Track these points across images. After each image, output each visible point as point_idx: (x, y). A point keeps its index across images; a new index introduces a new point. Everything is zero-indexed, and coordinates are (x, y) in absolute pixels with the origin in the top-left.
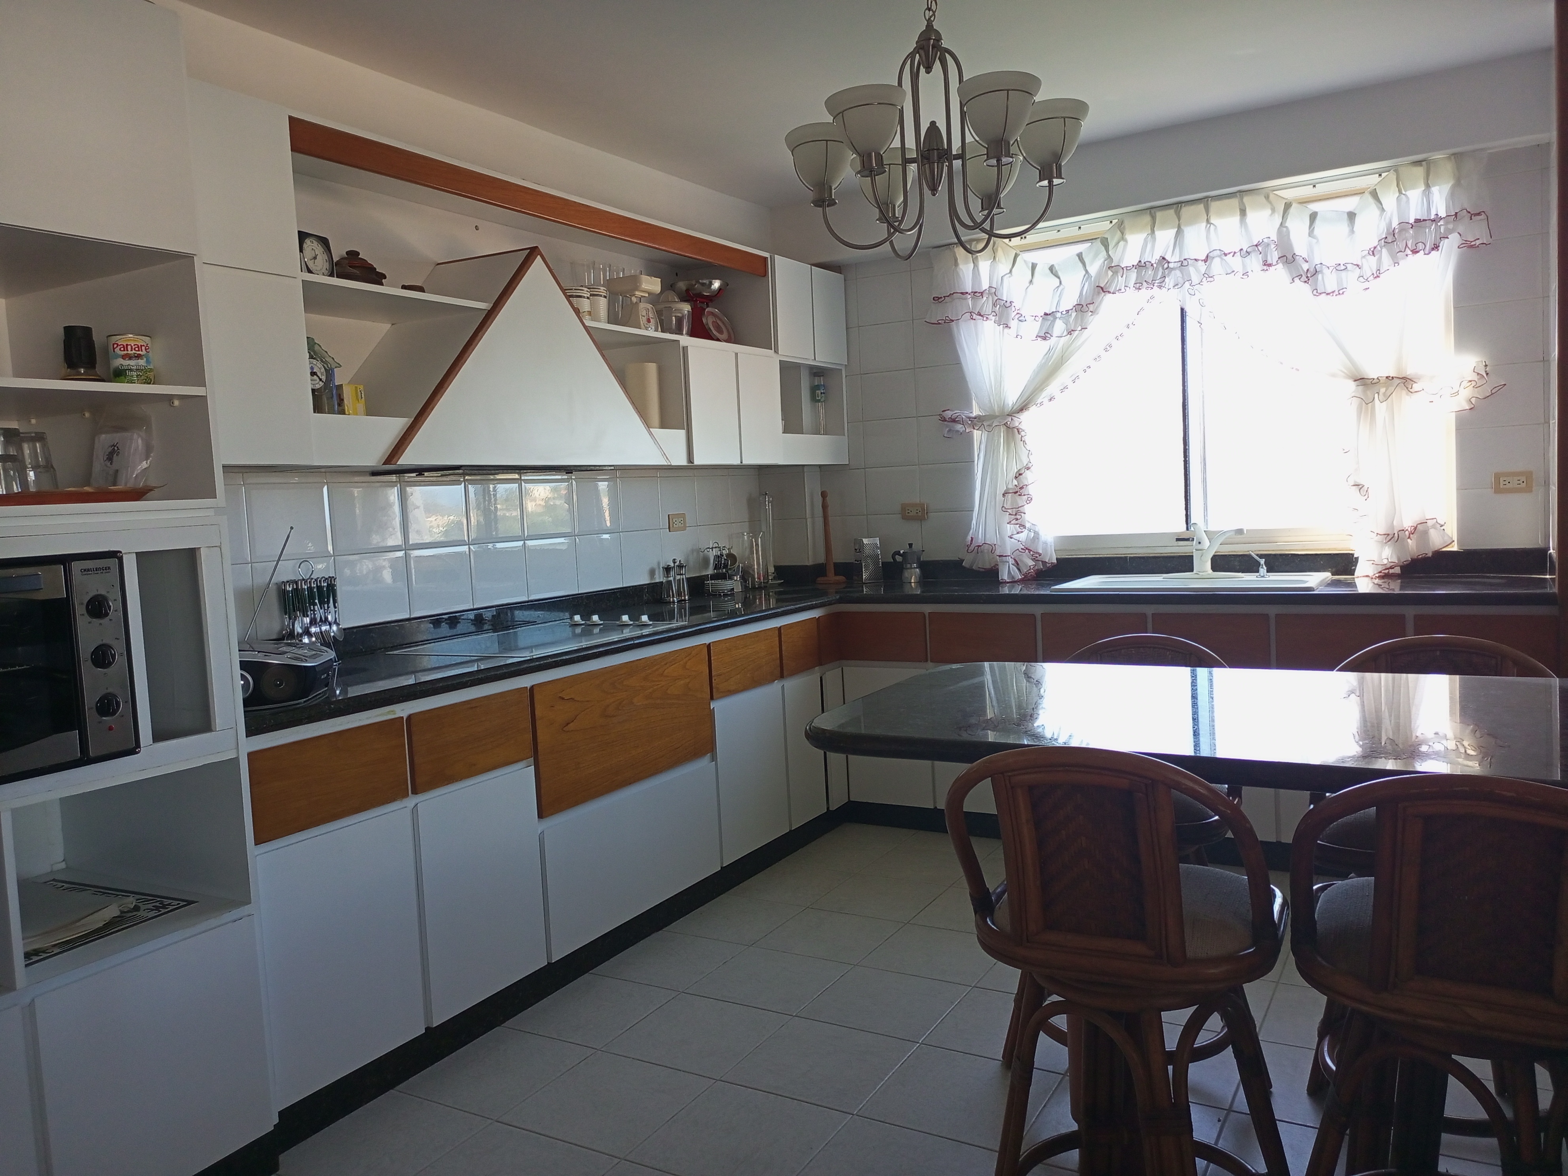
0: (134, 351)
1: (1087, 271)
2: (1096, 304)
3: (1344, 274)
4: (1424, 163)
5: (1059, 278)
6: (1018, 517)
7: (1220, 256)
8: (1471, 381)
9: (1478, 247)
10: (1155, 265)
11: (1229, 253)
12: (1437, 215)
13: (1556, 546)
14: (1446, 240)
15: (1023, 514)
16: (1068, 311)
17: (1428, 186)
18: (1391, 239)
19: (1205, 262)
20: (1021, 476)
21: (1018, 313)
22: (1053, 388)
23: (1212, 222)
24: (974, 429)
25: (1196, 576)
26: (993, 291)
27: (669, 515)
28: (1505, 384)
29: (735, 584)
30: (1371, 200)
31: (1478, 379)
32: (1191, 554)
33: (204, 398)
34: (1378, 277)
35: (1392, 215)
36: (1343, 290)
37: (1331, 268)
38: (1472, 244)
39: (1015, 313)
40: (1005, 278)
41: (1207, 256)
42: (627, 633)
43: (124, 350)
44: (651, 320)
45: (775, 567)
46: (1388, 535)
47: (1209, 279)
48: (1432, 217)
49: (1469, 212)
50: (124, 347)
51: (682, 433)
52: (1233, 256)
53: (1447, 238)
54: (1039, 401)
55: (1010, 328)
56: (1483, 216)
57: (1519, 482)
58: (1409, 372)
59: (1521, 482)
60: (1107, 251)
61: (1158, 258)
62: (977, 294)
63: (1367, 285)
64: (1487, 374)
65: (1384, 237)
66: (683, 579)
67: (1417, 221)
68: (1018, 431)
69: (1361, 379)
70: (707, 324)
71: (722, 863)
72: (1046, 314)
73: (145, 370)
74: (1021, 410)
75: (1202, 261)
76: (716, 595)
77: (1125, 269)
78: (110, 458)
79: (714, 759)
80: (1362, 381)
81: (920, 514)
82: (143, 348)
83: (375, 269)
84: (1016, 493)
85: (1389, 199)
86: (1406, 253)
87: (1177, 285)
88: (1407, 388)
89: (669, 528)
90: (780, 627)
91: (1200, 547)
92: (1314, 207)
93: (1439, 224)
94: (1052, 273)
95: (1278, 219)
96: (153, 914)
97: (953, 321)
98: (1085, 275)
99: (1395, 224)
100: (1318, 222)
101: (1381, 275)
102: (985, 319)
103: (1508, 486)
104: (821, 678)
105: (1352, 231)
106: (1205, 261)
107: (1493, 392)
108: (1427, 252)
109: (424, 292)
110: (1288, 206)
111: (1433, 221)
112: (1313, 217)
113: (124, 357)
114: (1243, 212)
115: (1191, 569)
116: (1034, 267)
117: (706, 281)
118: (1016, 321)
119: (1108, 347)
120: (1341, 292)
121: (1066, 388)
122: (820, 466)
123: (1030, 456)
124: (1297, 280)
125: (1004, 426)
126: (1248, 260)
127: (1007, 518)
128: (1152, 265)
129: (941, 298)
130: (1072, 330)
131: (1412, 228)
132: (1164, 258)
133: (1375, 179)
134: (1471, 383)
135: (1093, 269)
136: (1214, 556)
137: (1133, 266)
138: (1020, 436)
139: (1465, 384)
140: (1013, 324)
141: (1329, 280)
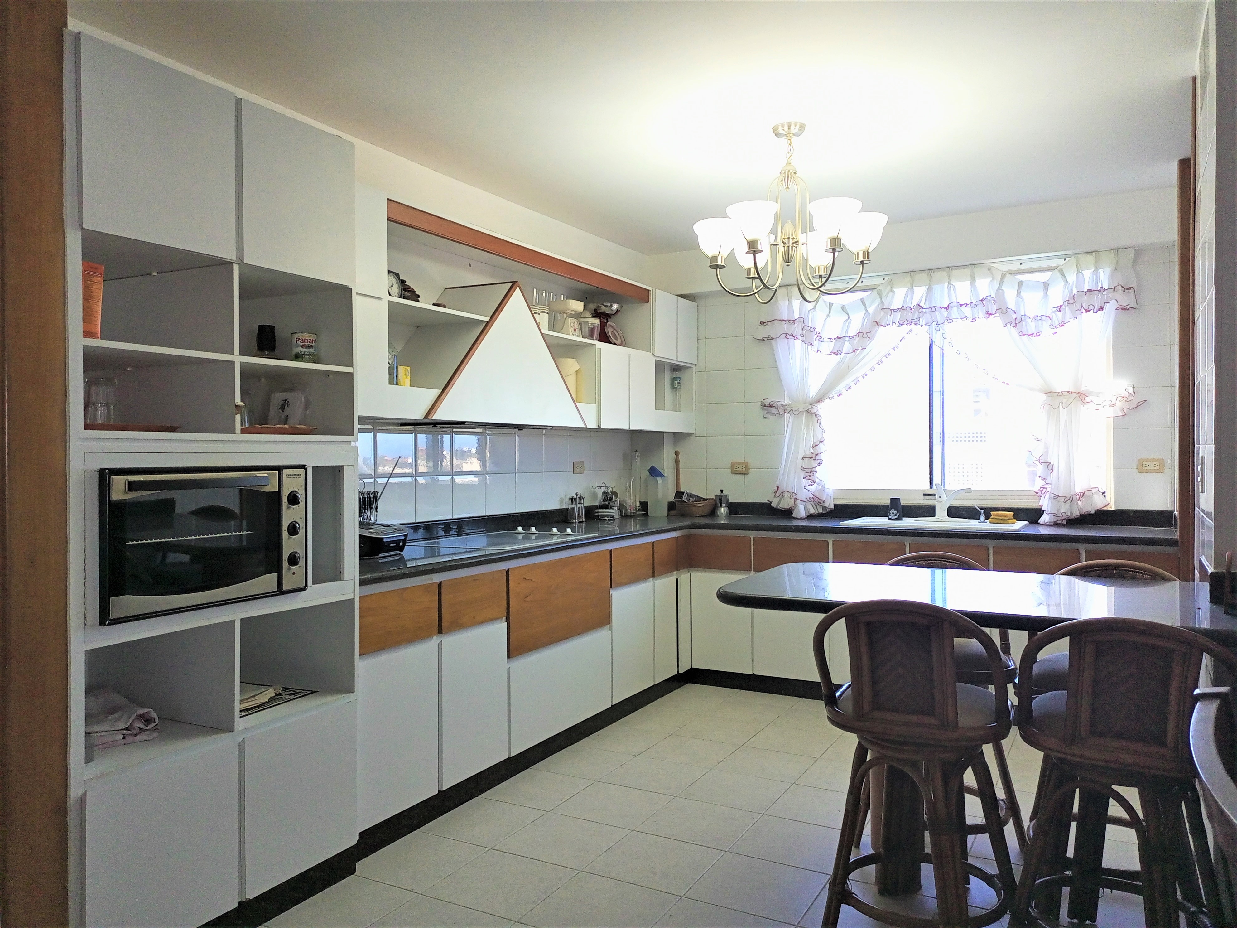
0: (309, 343)
1: (867, 311)
2: (872, 333)
3: (1040, 322)
4: (1094, 253)
5: (848, 314)
6: (811, 474)
7: (956, 306)
8: (1123, 397)
9: (1129, 309)
10: (913, 309)
11: (963, 304)
12: (1102, 287)
13: (1178, 509)
14: (1108, 304)
15: (814, 473)
16: (853, 336)
17: (1097, 269)
18: (1071, 301)
19: (947, 310)
20: (816, 447)
21: (818, 336)
22: (841, 387)
23: (952, 283)
24: (785, 412)
25: (938, 520)
26: (802, 319)
27: (574, 462)
28: (1146, 401)
29: (614, 512)
30: (1059, 275)
31: (1129, 396)
32: (934, 505)
33: (351, 375)
34: (1063, 326)
35: (1072, 285)
36: (1040, 333)
37: (1032, 318)
38: (1125, 307)
39: (816, 336)
40: (810, 312)
41: (948, 306)
42: (555, 540)
43: (303, 342)
44: (577, 330)
45: (640, 502)
46: (1066, 497)
47: (949, 321)
48: (1099, 289)
49: (1123, 287)
50: (303, 341)
51: (594, 406)
52: (966, 307)
53: (1109, 303)
54: (831, 396)
55: (813, 345)
56: (1132, 290)
57: (1155, 466)
58: (1083, 389)
59: (1156, 466)
60: (881, 299)
61: (915, 305)
62: (790, 322)
63: (1055, 330)
64: (1134, 393)
65: (1067, 299)
66: (582, 507)
67: (1089, 290)
68: (816, 416)
69: (1050, 392)
70: (608, 333)
71: (612, 702)
72: (838, 337)
73: (314, 355)
74: (819, 401)
75: (945, 308)
76: (602, 519)
77: (892, 310)
78: (282, 407)
79: (611, 629)
80: (1050, 393)
81: (744, 469)
82: (314, 341)
83: (415, 292)
84: (811, 458)
85: (1071, 277)
86: (1081, 311)
87: (928, 323)
88: (1082, 400)
89: (574, 471)
90: (654, 542)
91: (940, 500)
92: (1021, 277)
93: (1103, 293)
94: (843, 311)
95: (996, 284)
96: (292, 697)
97: (773, 339)
98: (865, 314)
99: (1074, 291)
100: (1023, 287)
101: (1065, 325)
102: (795, 338)
103: (1148, 468)
104: (677, 579)
105: (1046, 294)
106: (947, 308)
107: (1138, 405)
108: (1095, 311)
109: (445, 307)
110: (1003, 276)
111: (1099, 291)
112: (1020, 284)
113: (302, 346)
114: (973, 279)
115: (933, 515)
116: (831, 305)
117: (609, 304)
118: (817, 341)
119: (880, 362)
120: (1038, 334)
121: (850, 388)
122: (674, 433)
123: (823, 434)
124: (1008, 325)
125: (806, 412)
126: (976, 309)
127: (803, 474)
128: (911, 309)
129: (765, 322)
130: (856, 350)
131: (1086, 295)
132: (919, 305)
133: (1061, 262)
134: (1123, 399)
135: (871, 310)
136: (949, 507)
137: (898, 309)
138: (817, 419)
139: (1119, 399)
140: (815, 343)
141: (1031, 326)
